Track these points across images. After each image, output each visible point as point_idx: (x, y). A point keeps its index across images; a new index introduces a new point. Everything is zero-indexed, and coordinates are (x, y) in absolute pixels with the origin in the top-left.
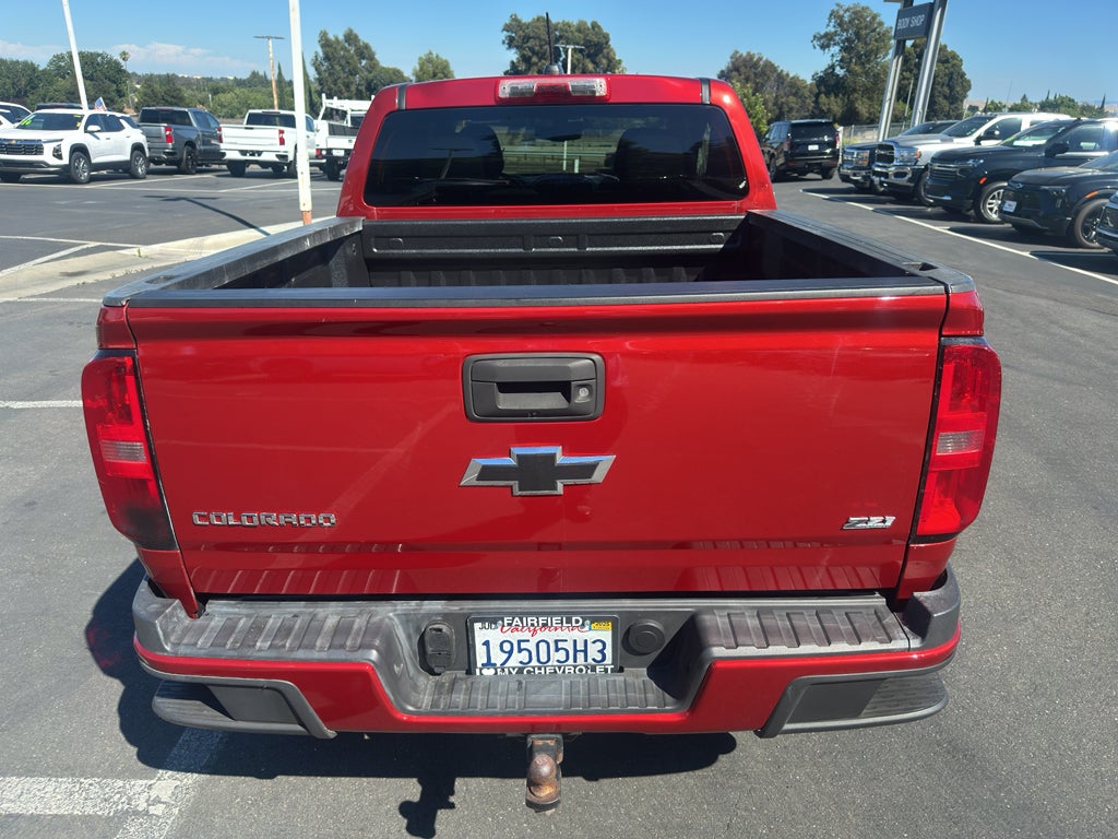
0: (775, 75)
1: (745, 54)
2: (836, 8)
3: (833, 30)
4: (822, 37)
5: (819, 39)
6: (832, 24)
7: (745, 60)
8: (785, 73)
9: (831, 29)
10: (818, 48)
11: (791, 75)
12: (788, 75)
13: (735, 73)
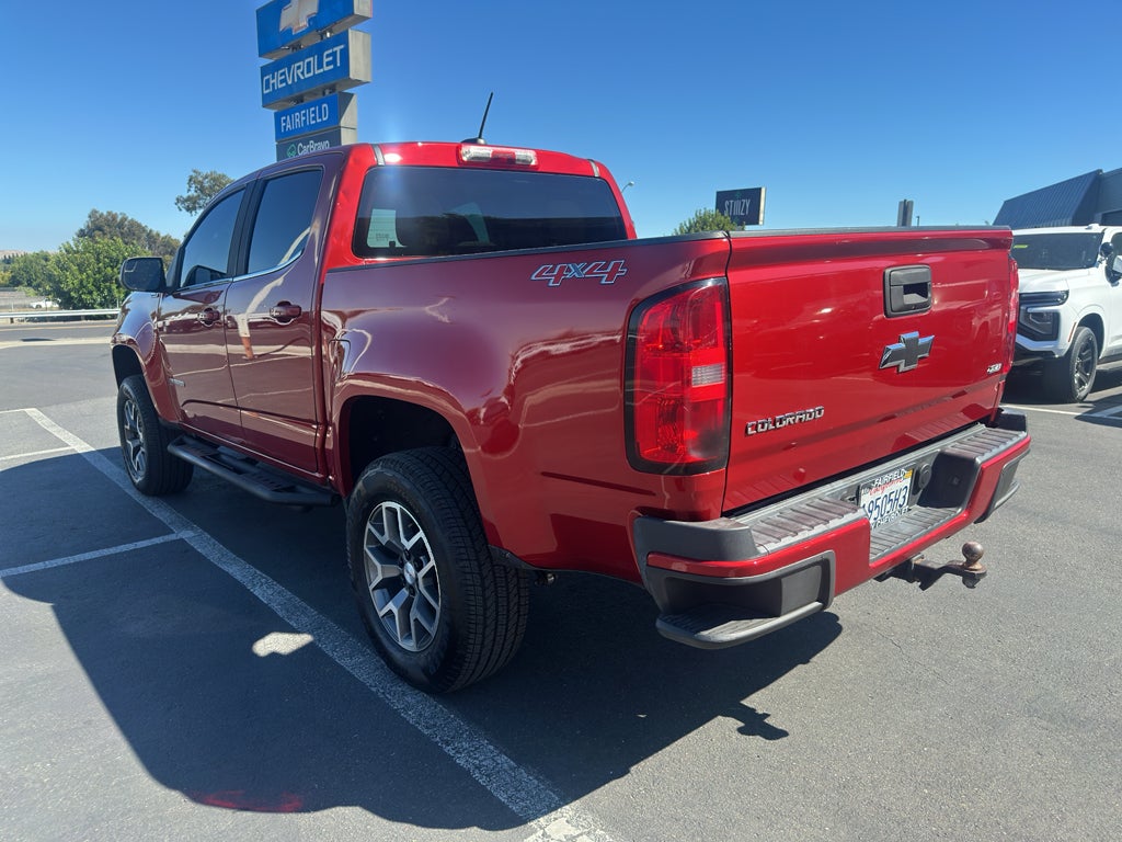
0: (144, 235)
1: (105, 213)
2: (194, 174)
3: (195, 194)
4: (186, 200)
5: (183, 203)
6: (193, 189)
7: (106, 219)
8: (154, 233)
9: (192, 193)
10: (184, 210)
11: (162, 235)
12: (158, 235)
13: (97, 232)
